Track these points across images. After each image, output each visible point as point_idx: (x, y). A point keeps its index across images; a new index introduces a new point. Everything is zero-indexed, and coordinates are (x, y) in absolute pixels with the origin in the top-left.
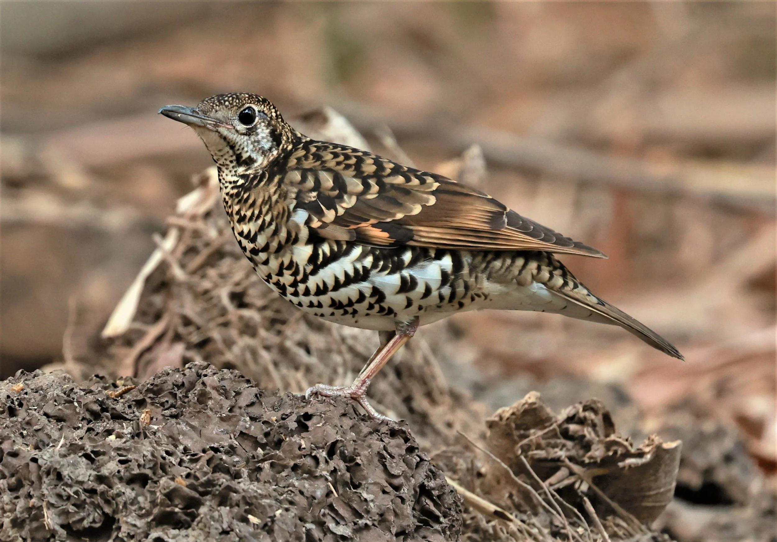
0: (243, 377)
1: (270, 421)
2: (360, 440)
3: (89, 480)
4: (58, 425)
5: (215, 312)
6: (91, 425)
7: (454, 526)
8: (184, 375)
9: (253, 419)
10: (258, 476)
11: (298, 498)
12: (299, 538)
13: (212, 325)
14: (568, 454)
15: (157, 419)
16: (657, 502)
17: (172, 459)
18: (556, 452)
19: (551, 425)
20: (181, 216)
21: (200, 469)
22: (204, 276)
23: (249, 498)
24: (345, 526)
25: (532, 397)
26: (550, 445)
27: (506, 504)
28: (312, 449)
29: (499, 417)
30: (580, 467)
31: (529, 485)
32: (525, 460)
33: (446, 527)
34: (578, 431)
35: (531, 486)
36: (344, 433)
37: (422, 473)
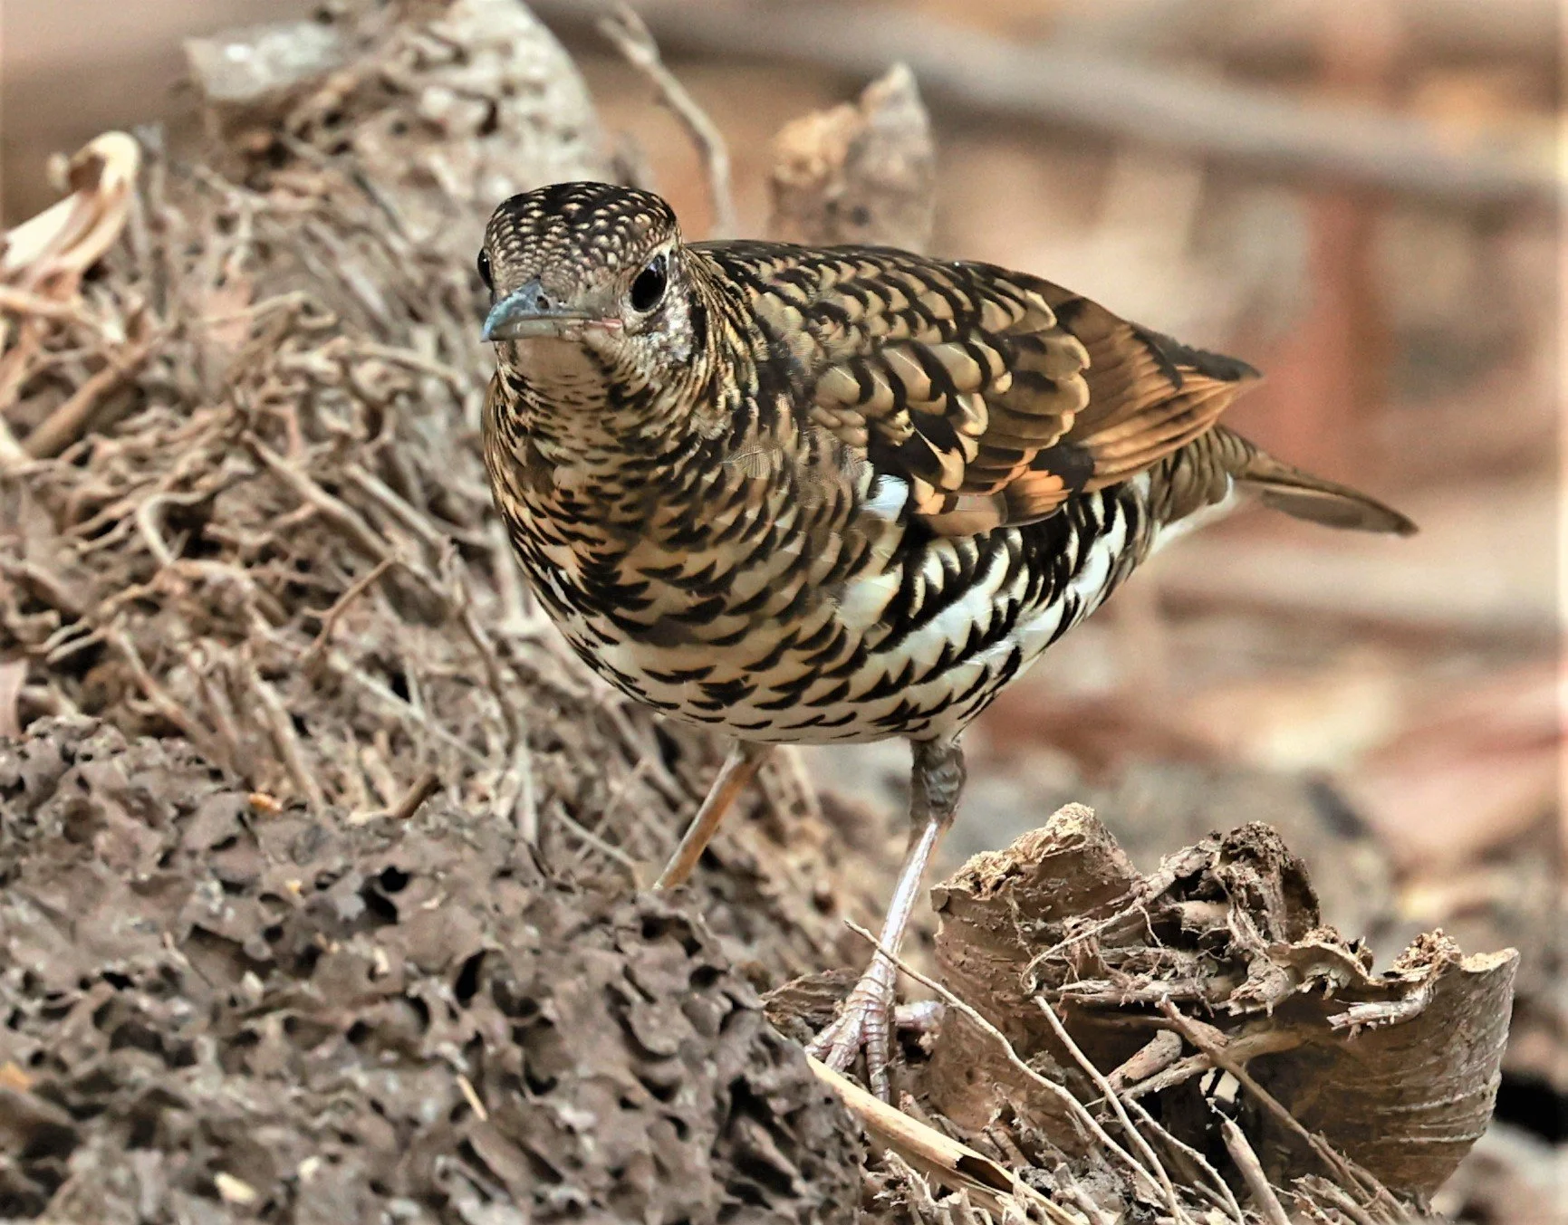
0: (199, 761)
1: (283, 894)
2: (552, 947)
5: (120, 572)
7: (835, 1205)
8: (24, 756)
9: (231, 887)
10: (248, 1058)
11: (368, 1125)
13: (108, 606)
14: (1178, 989)
16: (1445, 1133)
18: (1144, 984)
19: (1130, 901)
20: (14, 279)
21: (75, 1038)
22: (81, 461)
23: (222, 1124)
24: (508, 1209)
25: (1070, 821)
26: (1125, 963)
27: (992, 1138)
28: (409, 978)
29: (972, 879)
30: (1212, 1028)
31: (1061, 1085)
32: (1047, 1009)
33: (811, 1208)
34: (1206, 923)
35: (1068, 1089)
36: (505, 929)
37: (739, 1045)
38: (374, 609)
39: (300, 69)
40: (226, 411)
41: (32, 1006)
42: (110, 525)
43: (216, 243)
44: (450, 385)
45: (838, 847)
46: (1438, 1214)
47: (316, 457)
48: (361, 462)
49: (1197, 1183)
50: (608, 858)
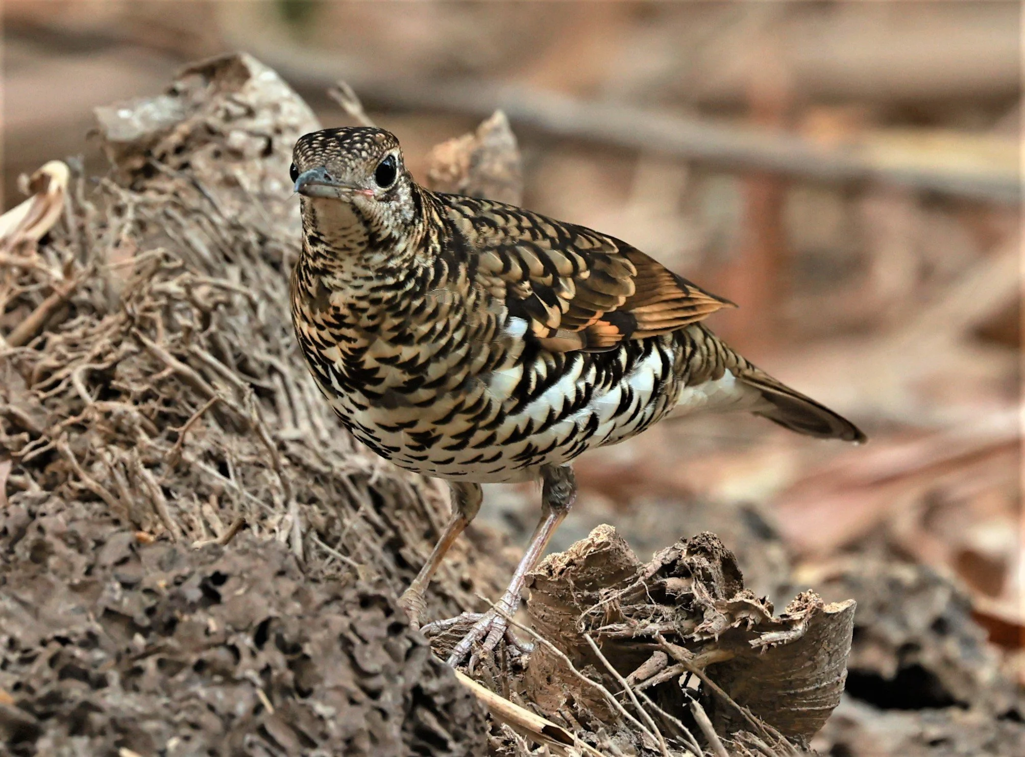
0: (107, 515)
1: (155, 589)
2: (309, 615)
5: (63, 410)
8: (7, 515)
9: (127, 586)
10: (137, 683)
11: (206, 718)
13: (57, 429)
14: (665, 628)
16: (816, 705)
18: (646, 625)
19: (637, 578)
21: (38, 674)
22: (40, 347)
23: (124, 720)
25: (601, 534)
26: (635, 614)
27: (562, 715)
29: (547, 569)
30: (685, 649)
31: (600, 683)
32: (591, 641)
34: (680, 590)
35: (604, 686)
36: (282, 605)
37: (416, 667)
38: (208, 426)
39: (159, 122)
40: (122, 316)
41: (14, 657)
42: (58, 382)
43: (114, 221)
44: (249, 298)
45: (474, 553)
46: (814, 750)
47: (173, 341)
48: (199, 343)
49: (678, 737)
50: (343, 563)
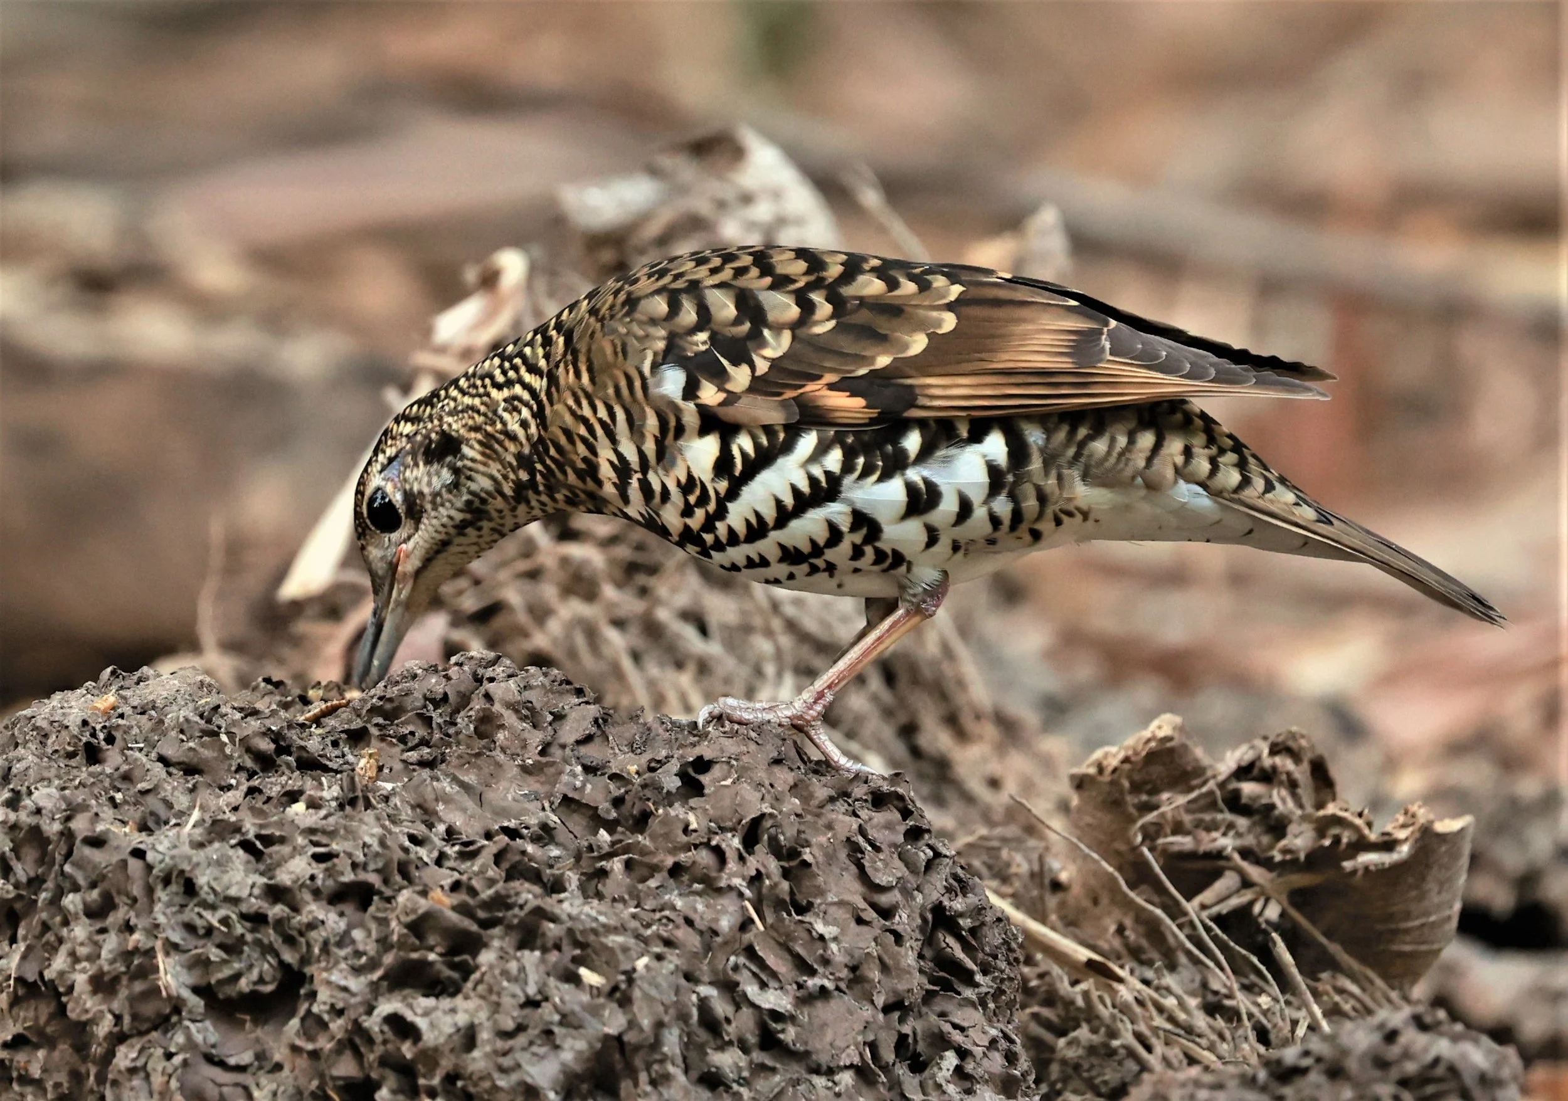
0: (568, 683)
1: (625, 775)
2: (810, 812)
3: (250, 895)
4: (188, 782)
6: (255, 782)
7: (1003, 992)
8: (448, 678)
9: (590, 770)
10: (600, 886)
11: (683, 934)
12: (683, 1017)
13: (503, 575)
14: (1239, 842)
15: (391, 770)
16: (1423, 943)
17: (422, 852)
18: (1215, 840)
19: (1205, 783)
20: (442, 350)
21: (482, 872)
23: (583, 932)
24: (779, 992)
25: (1165, 725)
26: (1202, 825)
27: (1110, 947)
28: (711, 832)
29: (1097, 766)
30: (1263, 870)
31: (1158, 907)
32: (1149, 856)
33: (987, 994)
34: (1259, 797)
35: (1163, 910)
36: (777, 799)
37: (938, 881)
38: (687, 578)
39: (637, 206)
41: (452, 851)
45: (1005, 744)
46: (1418, 998)
